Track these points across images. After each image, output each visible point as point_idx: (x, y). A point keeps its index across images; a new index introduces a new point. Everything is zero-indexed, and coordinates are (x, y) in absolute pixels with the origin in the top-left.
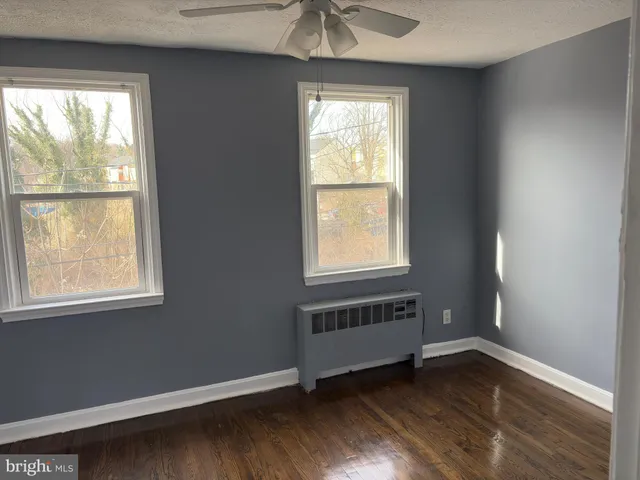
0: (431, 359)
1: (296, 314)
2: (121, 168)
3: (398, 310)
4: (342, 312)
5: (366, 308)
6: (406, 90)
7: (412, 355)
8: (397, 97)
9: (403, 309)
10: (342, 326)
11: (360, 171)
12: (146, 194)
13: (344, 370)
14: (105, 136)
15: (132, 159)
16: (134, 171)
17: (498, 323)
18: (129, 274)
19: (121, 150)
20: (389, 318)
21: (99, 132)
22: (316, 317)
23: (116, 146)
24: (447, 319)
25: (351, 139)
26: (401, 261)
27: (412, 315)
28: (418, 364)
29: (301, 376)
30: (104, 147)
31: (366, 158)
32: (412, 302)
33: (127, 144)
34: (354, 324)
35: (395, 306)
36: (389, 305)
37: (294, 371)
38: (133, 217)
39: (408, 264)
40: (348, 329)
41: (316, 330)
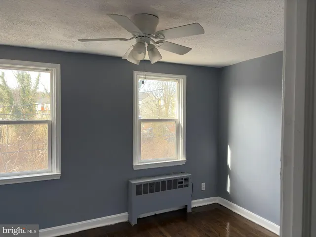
0: (196, 208)
1: (128, 185)
2: (43, 104)
3: (180, 183)
4: (152, 184)
5: (164, 182)
6: (185, 76)
7: (186, 206)
8: (181, 80)
9: (182, 182)
10: (151, 191)
11: (163, 109)
12: (55, 122)
13: (152, 214)
14: (36, 88)
15: (49, 100)
16: (49, 105)
17: (228, 190)
18: (43, 158)
19: (44, 95)
20: (175, 187)
21: (33, 86)
22: (138, 186)
23: (41, 93)
24: (204, 188)
25: (159, 94)
26: (182, 158)
27: (186, 186)
28: (189, 210)
29: (130, 216)
30: (35, 93)
31: (166, 103)
32: (186, 179)
33: (47, 93)
34: (158, 190)
35: (178, 181)
36: (175, 181)
37: (126, 214)
38: (47, 129)
39: (185, 160)
40: (155, 193)
41: (138, 193)
